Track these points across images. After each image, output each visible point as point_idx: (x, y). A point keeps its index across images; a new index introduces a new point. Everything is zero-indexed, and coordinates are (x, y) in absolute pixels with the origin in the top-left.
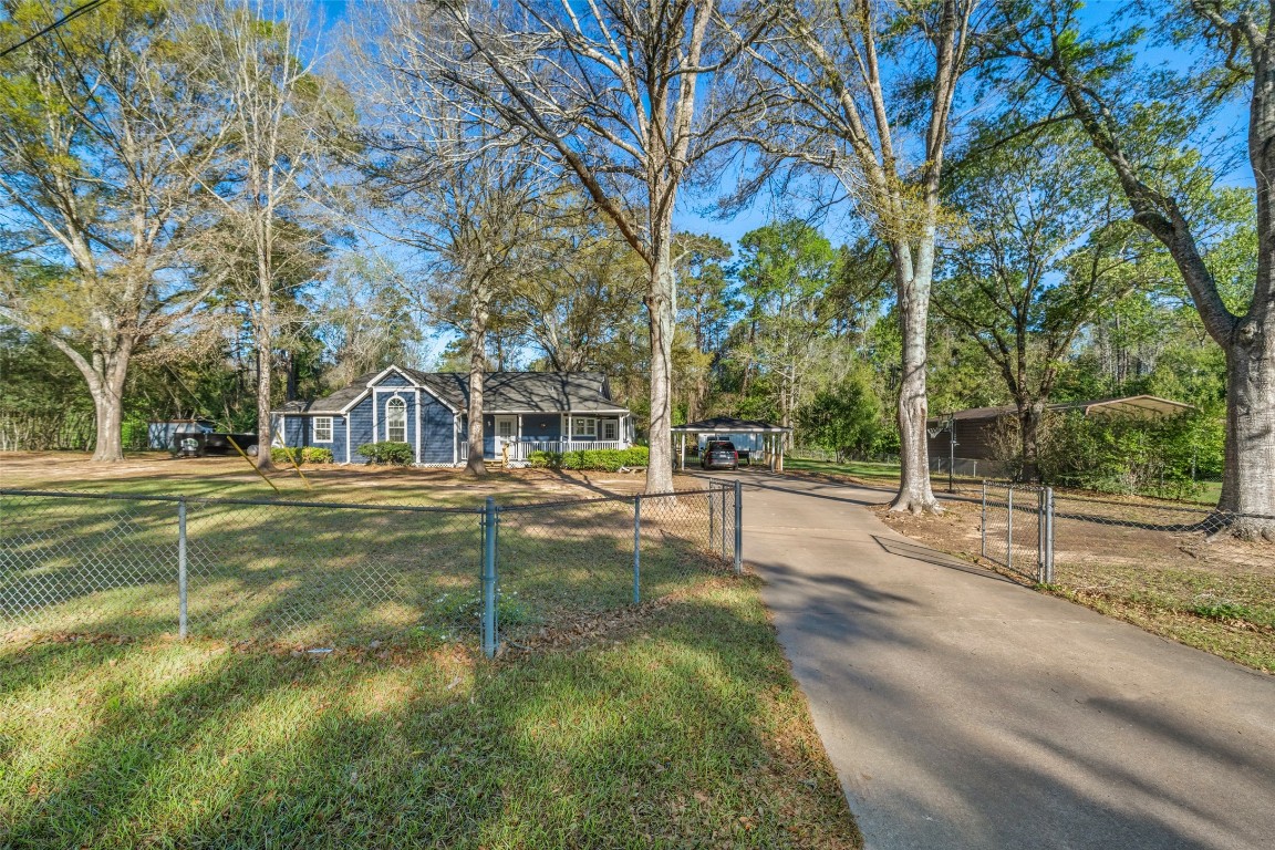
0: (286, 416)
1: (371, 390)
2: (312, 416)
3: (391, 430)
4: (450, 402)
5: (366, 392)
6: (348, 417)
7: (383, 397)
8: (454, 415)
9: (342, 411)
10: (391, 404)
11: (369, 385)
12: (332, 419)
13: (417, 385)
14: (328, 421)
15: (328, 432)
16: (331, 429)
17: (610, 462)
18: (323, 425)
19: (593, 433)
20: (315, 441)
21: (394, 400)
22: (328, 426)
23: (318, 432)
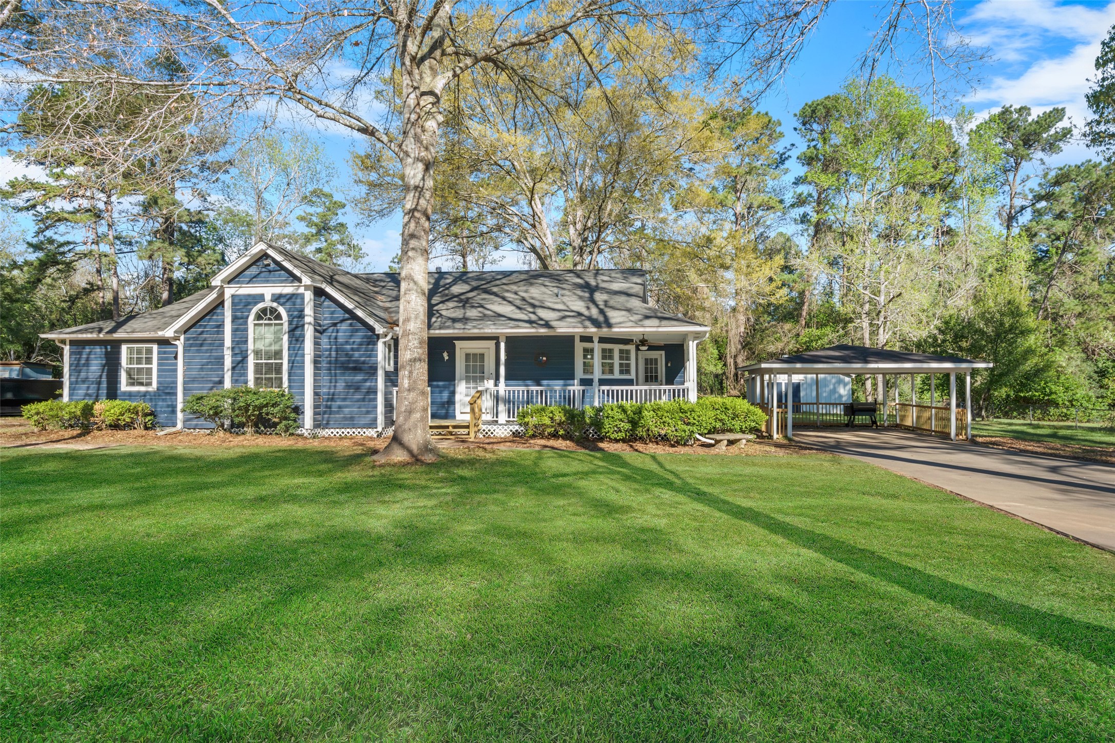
0: (73, 343)
1: (221, 294)
2: (120, 342)
3: (258, 368)
4: (372, 315)
5: (213, 295)
6: (180, 344)
7: (243, 304)
8: (378, 337)
9: (169, 333)
10: (258, 317)
11: (216, 281)
12: (155, 347)
13: (306, 280)
14: (149, 351)
15: (149, 371)
16: (154, 366)
17: (681, 426)
18: (139, 361)
19: (628, 372)
20: (124, 387)
21: (264, 311)
22: (149, 360)
23: (129, 373)
